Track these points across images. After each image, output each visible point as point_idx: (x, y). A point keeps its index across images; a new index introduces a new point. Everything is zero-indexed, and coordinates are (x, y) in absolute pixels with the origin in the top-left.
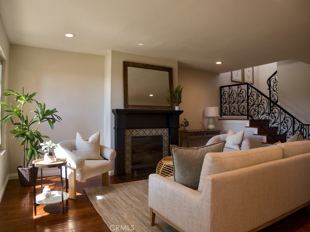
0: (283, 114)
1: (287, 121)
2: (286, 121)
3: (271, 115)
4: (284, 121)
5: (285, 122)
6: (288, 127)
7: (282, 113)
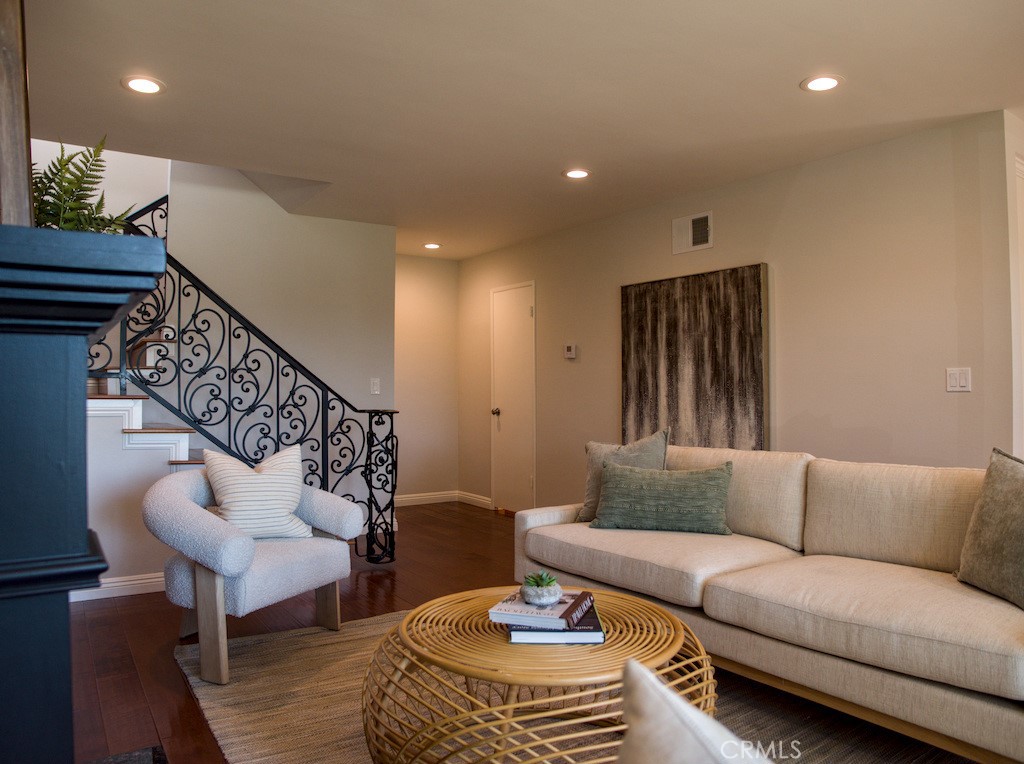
0: (287, 375)
1: (301, 402)
2: (297, 400)
3: (241, 376)
4: (290, 402)
5: (296, 406)
6: (304, 423)
7: (286, 370)
